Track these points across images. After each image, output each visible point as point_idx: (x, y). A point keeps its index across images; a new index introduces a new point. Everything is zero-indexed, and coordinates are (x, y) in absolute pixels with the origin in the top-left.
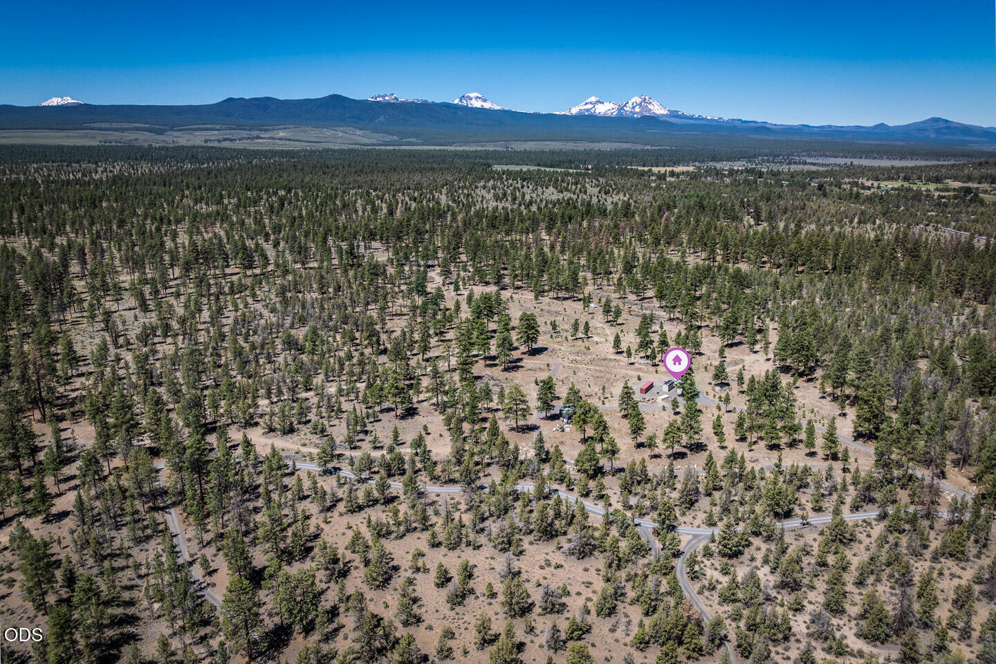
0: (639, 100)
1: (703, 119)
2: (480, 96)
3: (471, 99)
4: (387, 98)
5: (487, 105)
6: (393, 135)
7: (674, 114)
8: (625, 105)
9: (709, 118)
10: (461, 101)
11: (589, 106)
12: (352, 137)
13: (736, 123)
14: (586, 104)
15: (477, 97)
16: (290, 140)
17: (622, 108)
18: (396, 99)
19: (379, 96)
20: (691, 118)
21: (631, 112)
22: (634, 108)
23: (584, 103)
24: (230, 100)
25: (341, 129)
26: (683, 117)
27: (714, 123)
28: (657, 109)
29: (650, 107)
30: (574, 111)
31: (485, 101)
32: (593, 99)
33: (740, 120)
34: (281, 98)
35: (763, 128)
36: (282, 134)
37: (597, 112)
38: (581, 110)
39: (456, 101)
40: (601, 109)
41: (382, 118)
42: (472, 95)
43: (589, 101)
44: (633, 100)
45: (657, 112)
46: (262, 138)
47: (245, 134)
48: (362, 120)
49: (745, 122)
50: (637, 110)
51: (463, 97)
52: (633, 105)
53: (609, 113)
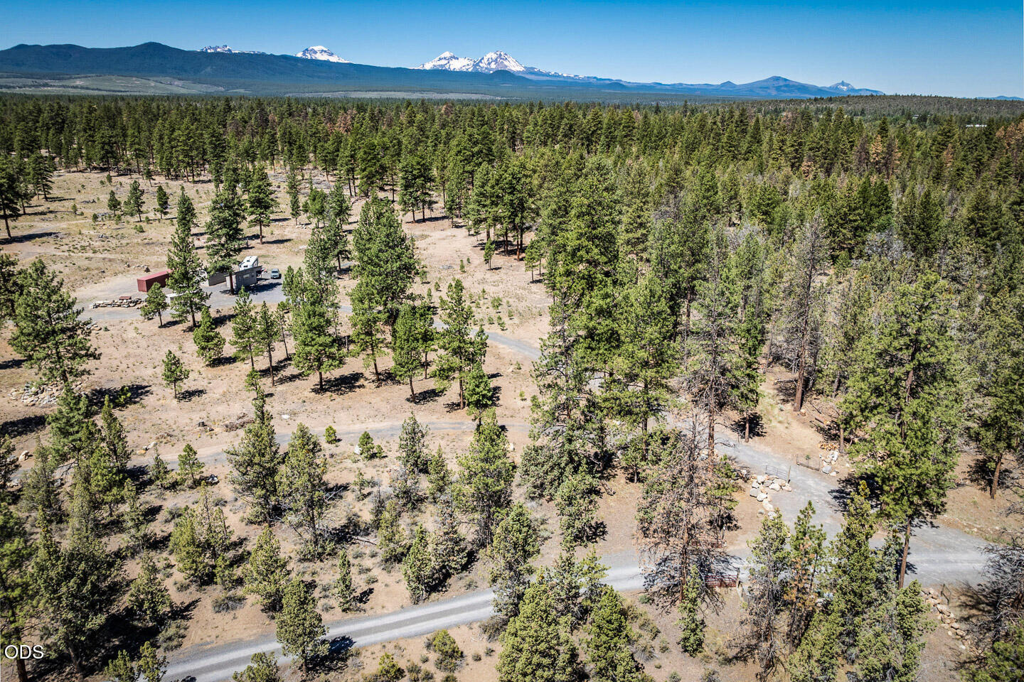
0: (494, 56)
1: (559, 76)
2: (325, 49)
3: (316, 52)
4: (219, 50)
5: (334, 59)
6: (218, 85)
7: (530, 71)
8: (481, 61)
9: (565, 75)
10: (304, 54)
11: (443, 62)
12: (169, 87)
13: (591, 80)
14: (440, 59)
15: (322, 51)
16: (87, 88)
17: (478, 64)
18: (229, 50)
19: (210, 48)
20: (547, 75)
21: (486, 68)
22: (489, 64)
23: (438, 59)
24: (21, 47)
25: (155, 79)
26: (540, 73)
27: (569, 80)
28: (513, 66)
29: (506, 63)
30: (428, 66)
31: (331, 54)
32: (447, 54)
33: (595, 78)
34: (89, 46)
35: (617, 85)
36: (78, 83)
37: (452, 68)
38: (435, 66)
39: (300, 55)
40: (456, 65)
41: (209, 69)
42: (316, 48)
43: (442, 56)
44: (489, 56)
45: (514, 69)
46: (51, 86)
47: (29, 81)
48: (185, 71)
49: (601, 79)
50: (493, 66)
51: (307, 50)
52: (488, 61)
53: (464, 69)
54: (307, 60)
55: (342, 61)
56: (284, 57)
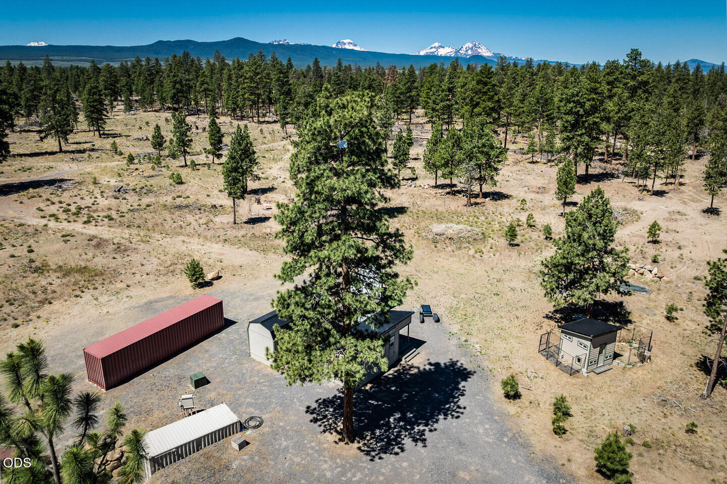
0: (471, 45)
1: (519, 59)
2: (351, 42)
3: (345, 44)
4: (281, 43)
5: (357, 48)
7: (497, 56)
8: (460, 49)
9: (523, 59)
10: (337, 45)
11: (433, 50)
14: (431, 48)
17: (458, 51)
18: (288, 43)
19: (276, 41)
20: (510, 58)
21: (464, 54)
22: (467, 51)
23: (430, 47)
24: (160, 42)
28: (485, 52)
29: (479, 50)
30: (422, 53)
31: (355, 45)
32: (436, 44)
34: (200, 41)
37: (439, 54)
38: (427, 53)
39: (334, 46)
40: (442, 52)
42: (345, 41)
43: (433, 46)
45: (484, 54)
50: (470, 52)
51: (339, 42)
52: (466, 49)
53: (448, 55)
54: (339, 49)
55: (363, 50)
56: (324, 47)
